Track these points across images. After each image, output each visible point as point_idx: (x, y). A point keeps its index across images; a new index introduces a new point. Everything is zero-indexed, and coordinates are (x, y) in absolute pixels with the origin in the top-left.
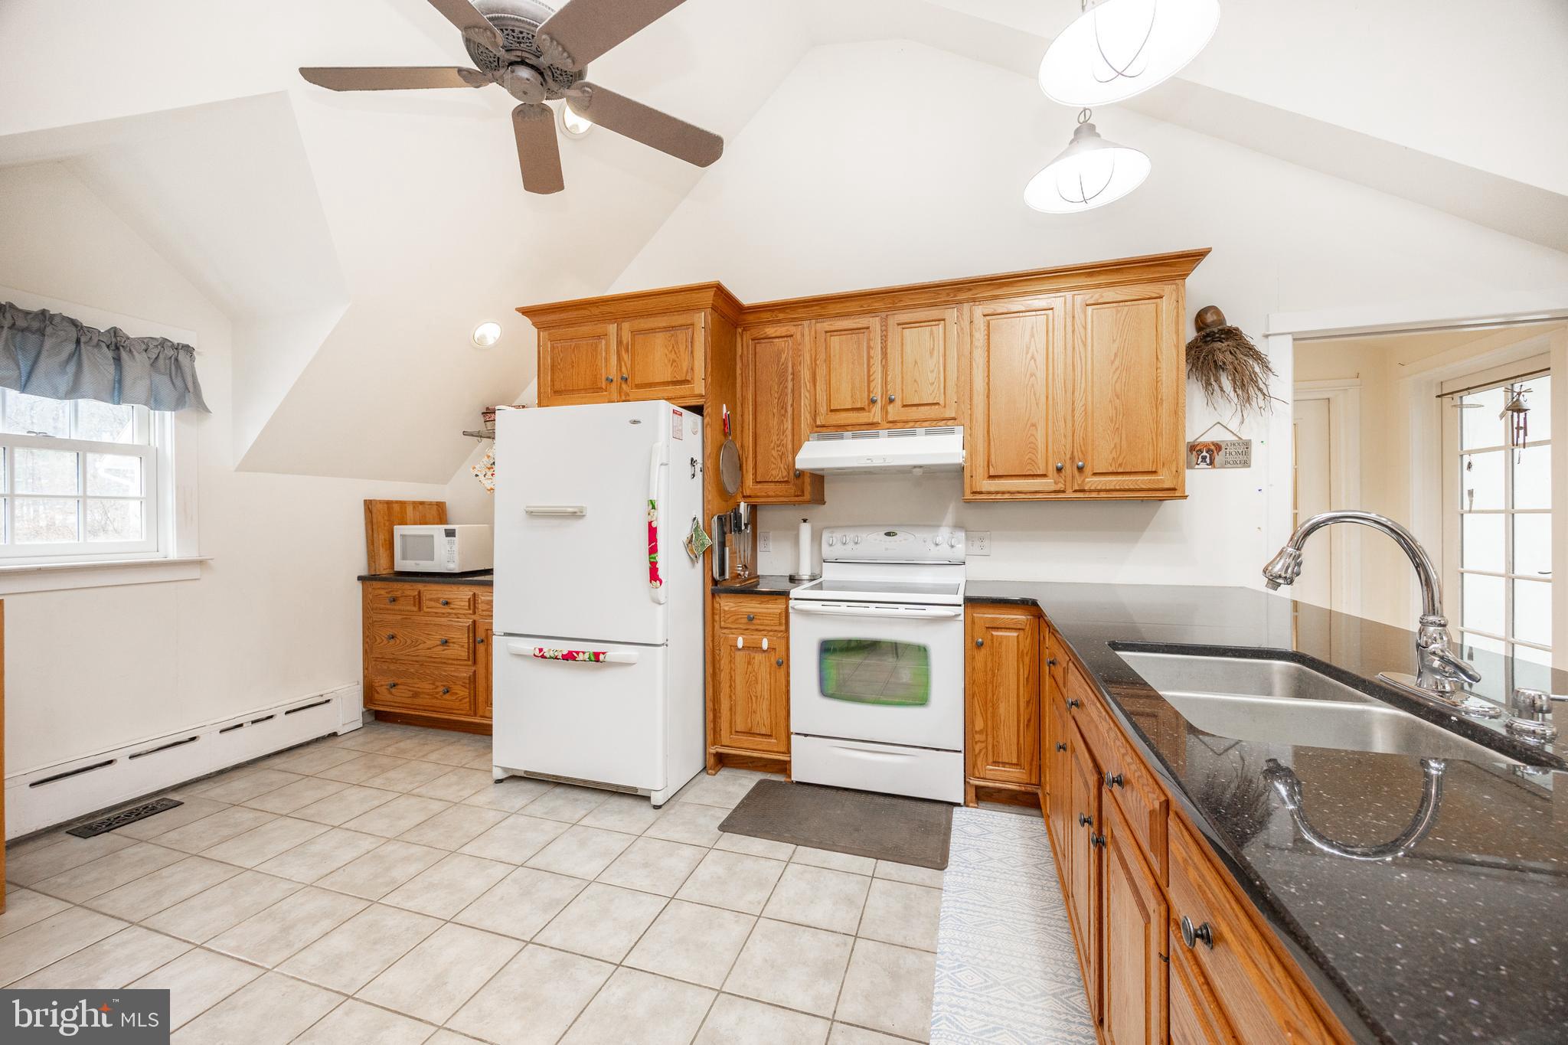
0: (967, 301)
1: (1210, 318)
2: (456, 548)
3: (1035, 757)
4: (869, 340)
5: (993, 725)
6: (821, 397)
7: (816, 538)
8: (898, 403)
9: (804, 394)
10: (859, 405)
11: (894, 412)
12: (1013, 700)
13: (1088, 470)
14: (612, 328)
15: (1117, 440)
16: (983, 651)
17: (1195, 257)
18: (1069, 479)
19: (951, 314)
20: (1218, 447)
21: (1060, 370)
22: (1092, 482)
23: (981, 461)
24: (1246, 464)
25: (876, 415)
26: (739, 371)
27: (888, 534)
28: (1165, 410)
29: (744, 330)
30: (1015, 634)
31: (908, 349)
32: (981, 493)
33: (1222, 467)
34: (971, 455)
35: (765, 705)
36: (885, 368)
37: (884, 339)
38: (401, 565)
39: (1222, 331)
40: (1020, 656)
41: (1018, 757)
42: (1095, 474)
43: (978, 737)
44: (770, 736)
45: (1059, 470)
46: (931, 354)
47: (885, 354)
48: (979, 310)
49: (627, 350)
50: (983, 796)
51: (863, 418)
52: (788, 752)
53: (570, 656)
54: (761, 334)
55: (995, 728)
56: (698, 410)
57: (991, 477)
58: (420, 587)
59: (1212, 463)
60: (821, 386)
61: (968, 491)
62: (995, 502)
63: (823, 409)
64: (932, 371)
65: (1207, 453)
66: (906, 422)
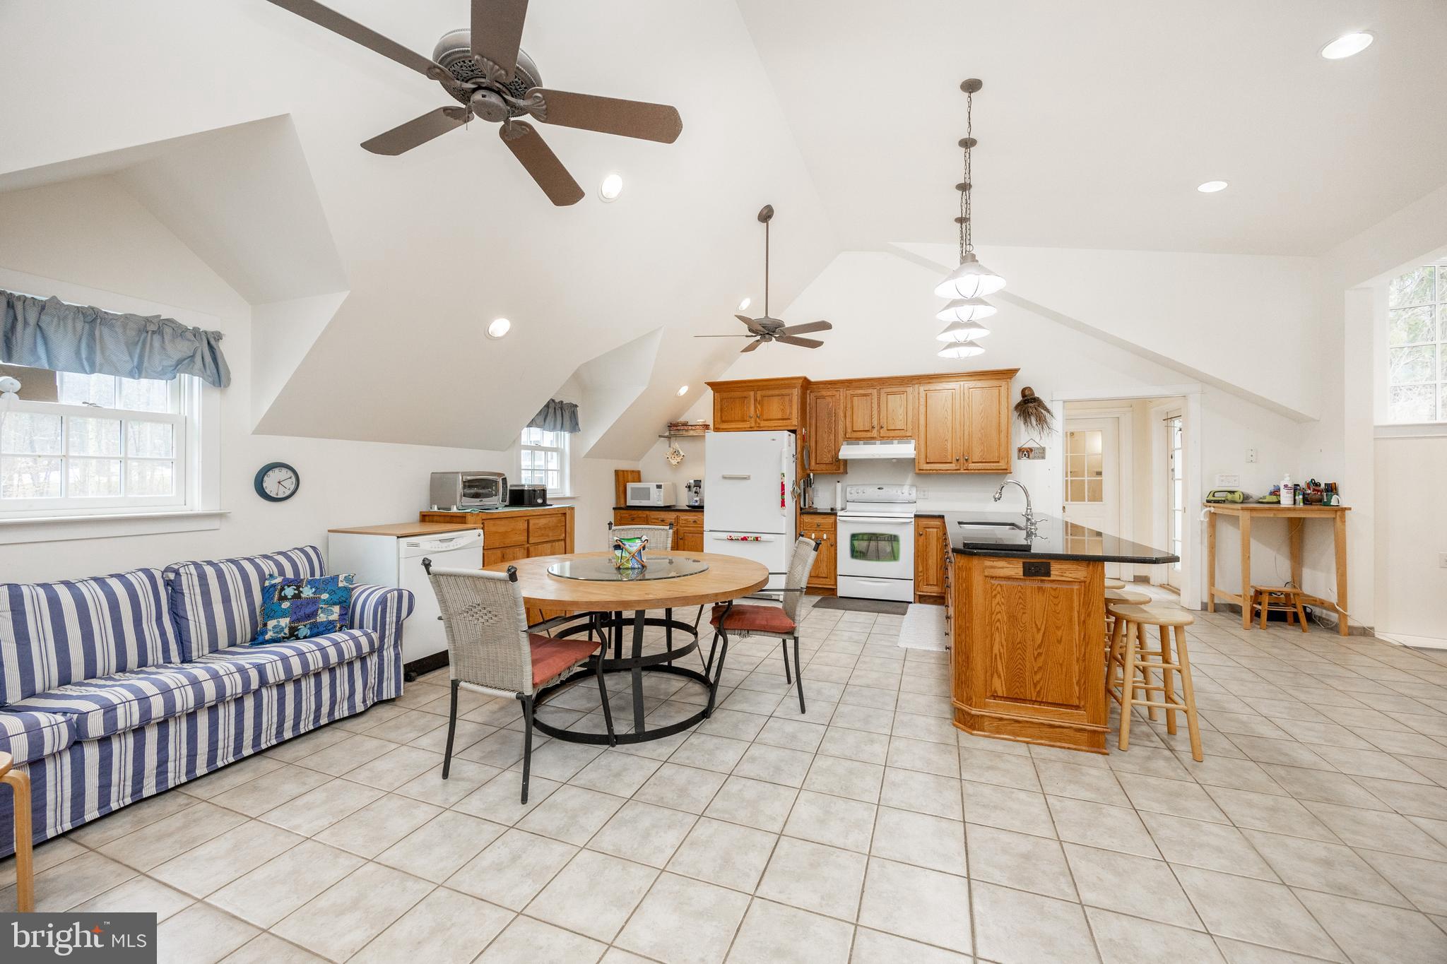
0: (917, 384)
1: (1027, 392)
2: (662, 494)
3: (943, 580)
4: (872, 399)
5: (927, 569)
6: (849, 425)
7: (844, 491)
8: (885, 428)
9: (841, 423)
10: (867, 429)
11: (883, 432)
12: (935, 558)
13: (970, 461)
14: (752, 393)
15: (982, 448)
16: (922, 537)
17: (1016, 371)
18: (962, 464)
19: (910, 390)
20: (1031, 450)
21: (958, 417)
22: (972, 466)
23: (923, 456)
24: (1043, 458)
25: (875, 433)
26: (808, 411)
27: (879, 489)
28: (1003, 435)
29: (811, 392)
30: (935, 530)
31: (890, 404)
32: (922, 470)
33: (1033, 459)
34: (918, 454)
35: (825, 564)
36: (879, 412)
37: (879, 399)
38: (631, 502)
39: (1032, 399)
40: (938, 539)
41: (937, 582)
42: (973, 462)
43: (920, 574)
44: (827, 578)
45: (957, 460)
46: (901, 406)
47: (879, 406)
48: (922, 389)
49: (759, 403)
50: (922, 599)
51: (869, 435)
52: (836, 584)
53: (744, 539)
54: (819, 394)
55: (927, 570)
56: (794, 431)
57: (927, 463)
58: (647, 512)
59: (1028, 457)
60: (848, 419)
61: (917, 469)
62: (930, 474)
63: (849, 430)
64: (901, 415)
65: (1026, 452)
66: (889, 437)
